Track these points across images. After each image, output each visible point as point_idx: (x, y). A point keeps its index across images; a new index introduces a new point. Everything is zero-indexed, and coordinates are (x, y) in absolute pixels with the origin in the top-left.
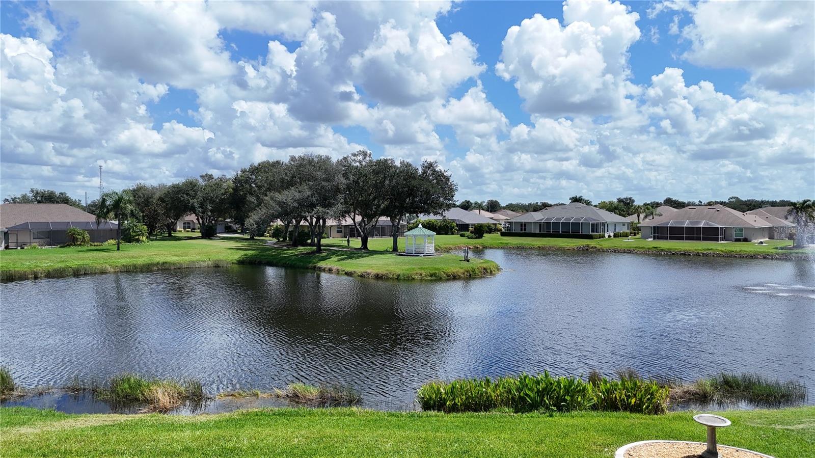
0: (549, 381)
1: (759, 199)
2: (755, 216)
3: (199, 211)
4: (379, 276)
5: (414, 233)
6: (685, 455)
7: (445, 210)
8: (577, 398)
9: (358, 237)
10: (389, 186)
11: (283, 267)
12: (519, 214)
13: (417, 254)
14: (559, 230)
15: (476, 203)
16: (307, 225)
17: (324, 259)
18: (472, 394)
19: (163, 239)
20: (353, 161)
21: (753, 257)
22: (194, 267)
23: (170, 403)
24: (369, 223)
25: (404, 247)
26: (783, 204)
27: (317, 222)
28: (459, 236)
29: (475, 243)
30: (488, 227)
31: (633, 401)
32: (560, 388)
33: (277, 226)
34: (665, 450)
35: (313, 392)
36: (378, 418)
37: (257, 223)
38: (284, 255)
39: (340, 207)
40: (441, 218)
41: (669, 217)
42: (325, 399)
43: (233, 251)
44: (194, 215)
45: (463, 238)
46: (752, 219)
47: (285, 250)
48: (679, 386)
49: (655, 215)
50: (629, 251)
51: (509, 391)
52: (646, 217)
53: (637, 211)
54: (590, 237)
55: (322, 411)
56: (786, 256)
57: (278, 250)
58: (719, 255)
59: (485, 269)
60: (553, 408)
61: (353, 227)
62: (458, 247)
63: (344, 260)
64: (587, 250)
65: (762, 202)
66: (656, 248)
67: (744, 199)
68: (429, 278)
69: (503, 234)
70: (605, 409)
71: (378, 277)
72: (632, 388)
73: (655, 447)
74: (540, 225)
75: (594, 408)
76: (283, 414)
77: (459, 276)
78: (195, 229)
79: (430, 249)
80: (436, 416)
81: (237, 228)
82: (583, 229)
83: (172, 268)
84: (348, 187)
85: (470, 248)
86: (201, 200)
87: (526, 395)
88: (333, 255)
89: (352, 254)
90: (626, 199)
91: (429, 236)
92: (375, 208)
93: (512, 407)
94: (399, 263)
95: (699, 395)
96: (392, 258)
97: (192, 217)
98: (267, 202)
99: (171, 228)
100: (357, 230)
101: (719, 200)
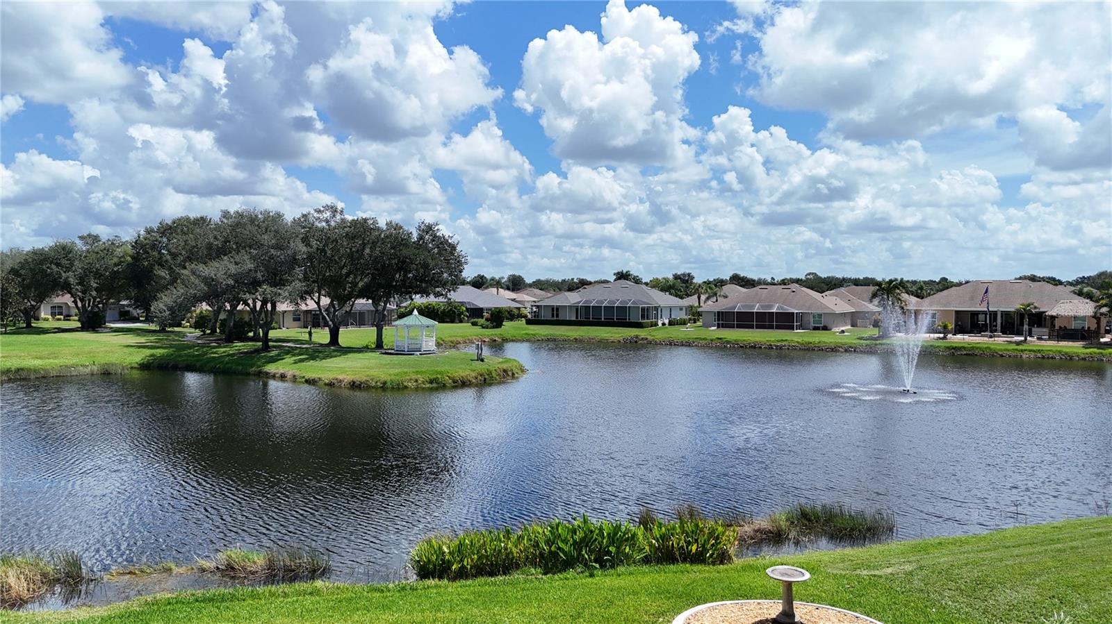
0: (588, 529)
1: (840, 276)
2: (835, 298)
3: (77, 289)
4: (356, 384)
5: (407, 323)
6: (757, 620)
7: (450, 291)
8: (625, 549)
9: (324, 326)
10: (371, 256)
11: (212, 372)
12: (549, 295)
13: (410, 352)
14: (601, 316)
15: (493, 279)
16: (248, 311)
17: (273, 360)
18: (486, 551)
19: (18, 332)
20: (316, 220)
21: (834, 350)
22: (69, 374)
23: (28, 590)
24: (342, 308)
25: (392, 342)
26: (867, 282)
27: (262, 307)
28: (470, 324)
29: (492, 335)
30: (509, 313)
31: (694, 548)
32: (603, 538)
33: (201, 312)
34: (733, 615)
35: (259, 560)
36: (354, 596)
37: (171, 309)
38: (212, 355)
39: (298, 285)
40: (443, 300)
41: (735, 299)
42: (275, 570)
43: (132, 349)
44: (69, 295)
45: (475, 327)
46: (833, 302)
47: (215, 347)
48: (749, 523)
49: (719, 296)
50: (688, 344)
51: (536, 545)
52: (708, 299)
53: (697, 291)
54: (639, 326)
55: (270, 591)
56: (871, 348)
57: (203, 347)
58: (794, 348)
59: (505, 371)
60: (594, 564)
61: (317, 312)
62: (469, 339)
63: (303, 361)
64: (636, 342)
65: (844, 279)
66: (720, 339)
67: (823, 275)
68: (428, 385)
69: (529, 322)
70: (659, 561)
71: (354, 386)
72: (693, 532)
73: (721, 611)
74: (577, 309)
75: (646, 561)
76: (211, 600)
77: (470, 381)
78: (70, 316)
79: (430, 344)
80: (436, 586)
81: (138, 314)
82: (631, 315)
83: (32, 377)
84: (310, 257)
85: (485, 341)
86: (80, 273)
87: (559, 548)
88: (287, 354)
89: (316, 353)
90: (684, 275)
91: (428, 327)
92: (350, 287)
93: (541, 567)
94: (385, 365)
95: (773, 533)
96: (374, 358)
97: (67, 299)
98: (185, 278)
99: (30, 315)
100: (324, 318)
101: (794, 277)
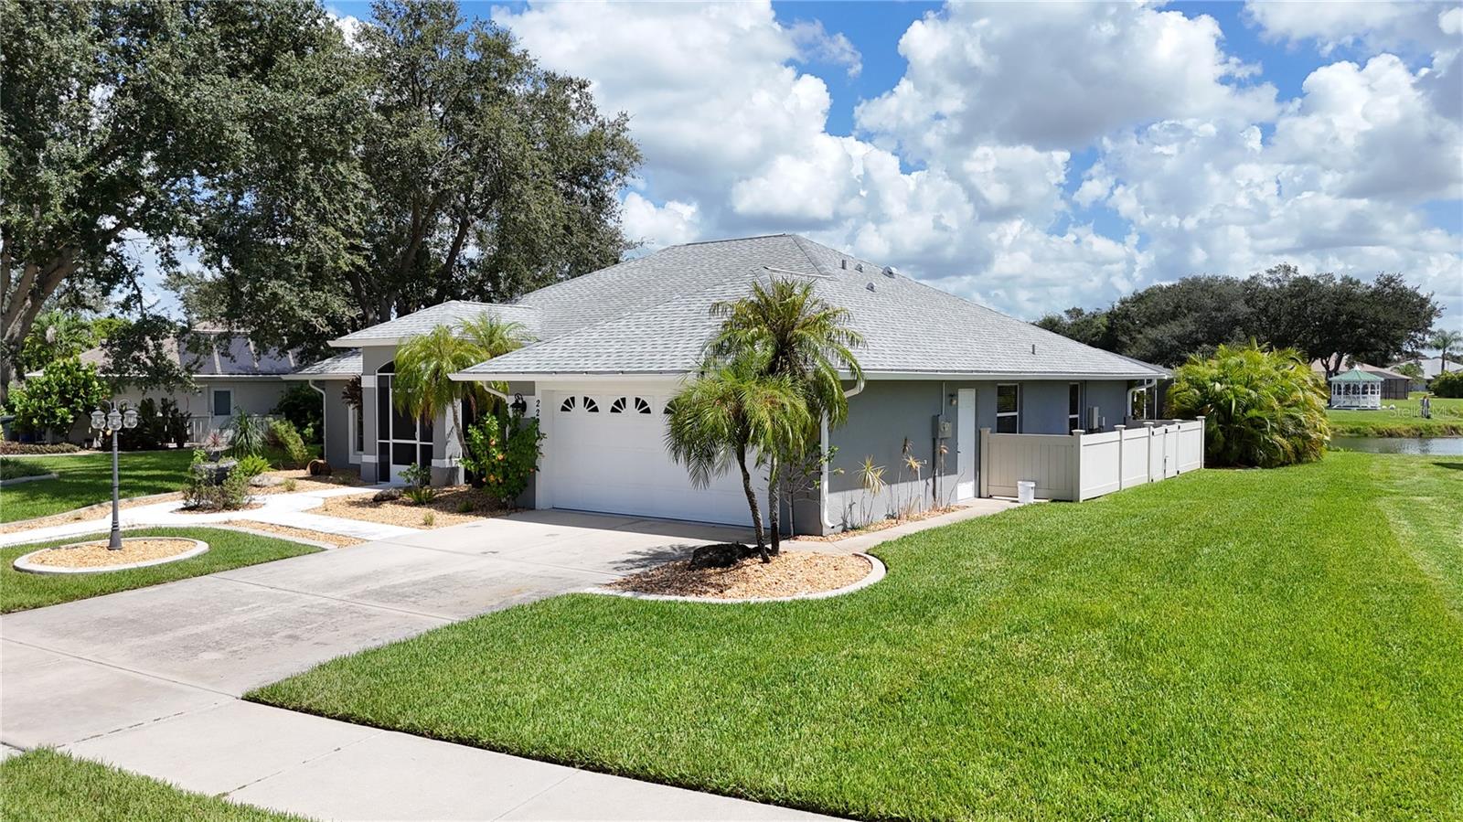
20: (1267, 280)
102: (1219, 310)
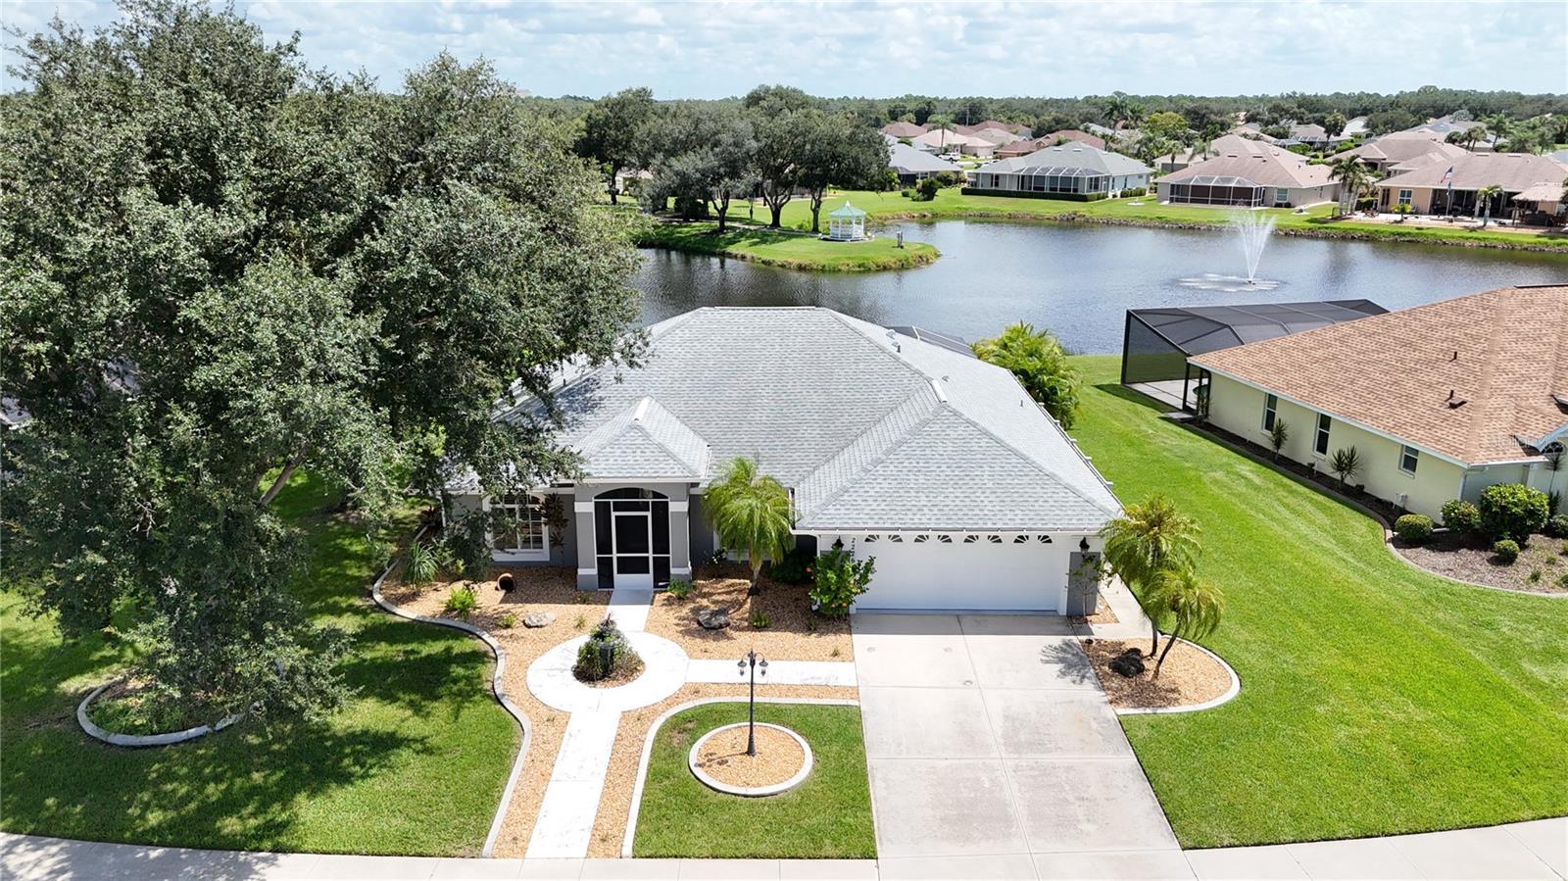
4: (802, 267)
5: (841, 214)
13: (842, 239)
14: (1043, 187)
17: (732, 241)
24: (783, 193)
29: (922, 209)
30: (945, 178)
41: (1197, 170)
45: (906, 198)
46: (1309, 173)
54: (1083, 199)
59: (921, 255)
62: (898, 215)
64: (1073, 219)
66: (1164, 216)
68: (857, 269)
69: (965, 192)
74: (1019, 178)
77: (891, 266)
79: (859, 232)
82: (1076, 187)
84: (760, 152)
85: (913, 217)
88: (742, 237)
89: (765, 235)
91: (858, 217)
94: (822, 250)
96: (812, 243)
102: (736, 144)
